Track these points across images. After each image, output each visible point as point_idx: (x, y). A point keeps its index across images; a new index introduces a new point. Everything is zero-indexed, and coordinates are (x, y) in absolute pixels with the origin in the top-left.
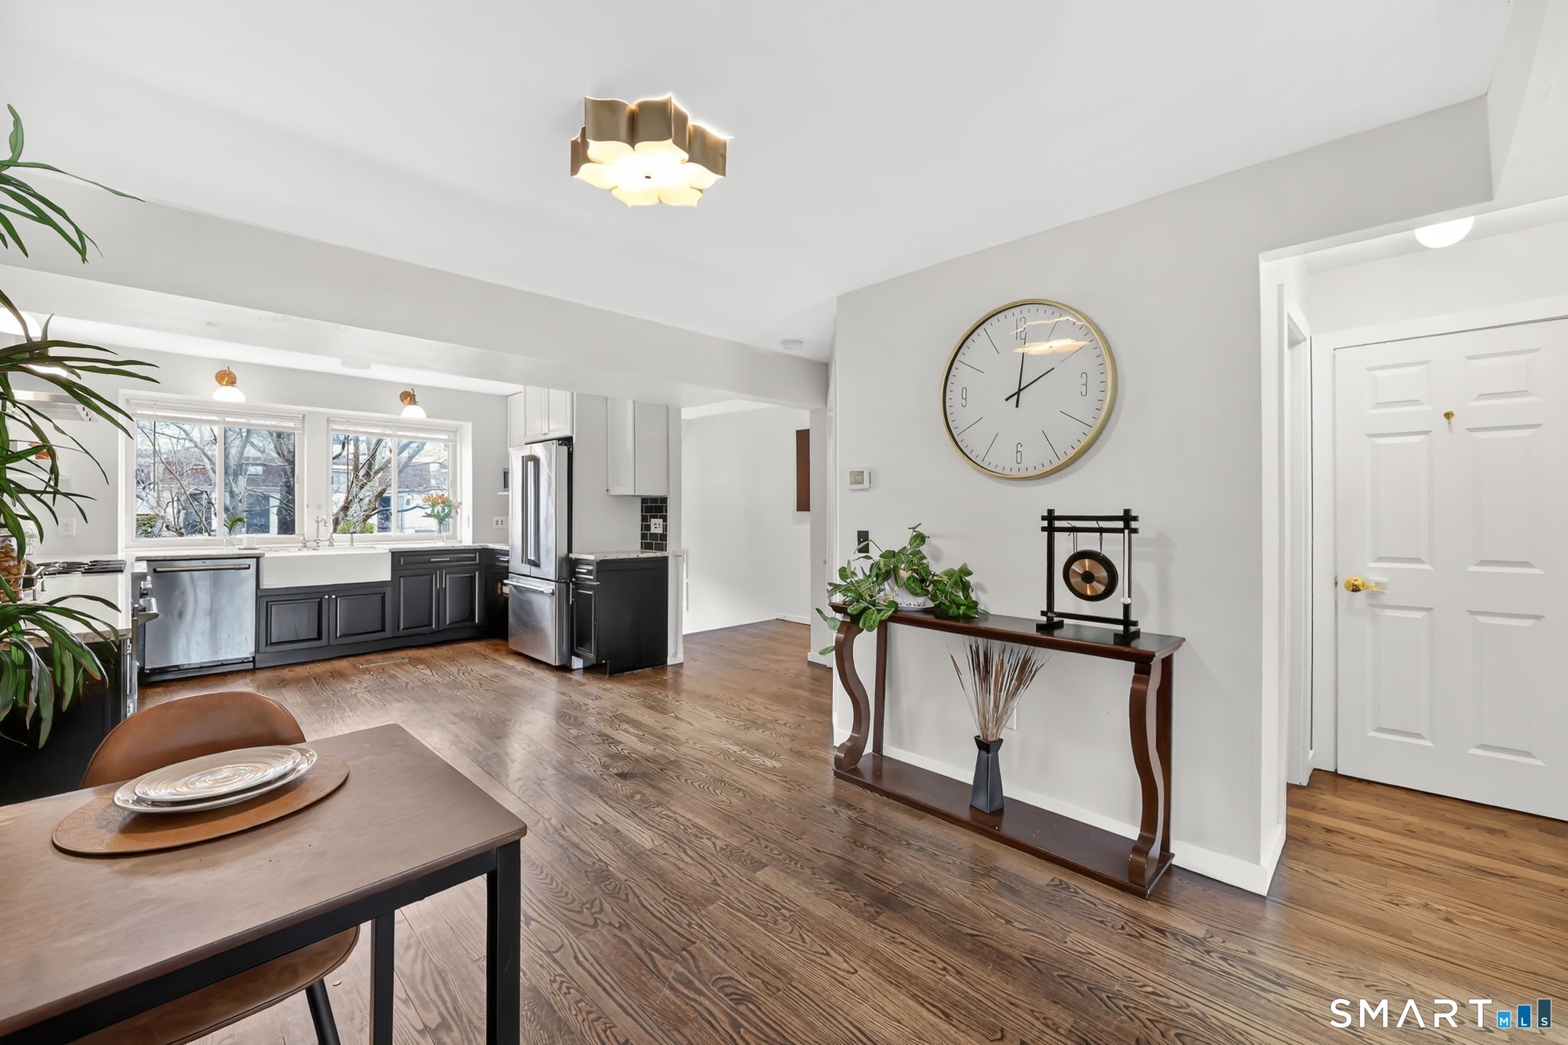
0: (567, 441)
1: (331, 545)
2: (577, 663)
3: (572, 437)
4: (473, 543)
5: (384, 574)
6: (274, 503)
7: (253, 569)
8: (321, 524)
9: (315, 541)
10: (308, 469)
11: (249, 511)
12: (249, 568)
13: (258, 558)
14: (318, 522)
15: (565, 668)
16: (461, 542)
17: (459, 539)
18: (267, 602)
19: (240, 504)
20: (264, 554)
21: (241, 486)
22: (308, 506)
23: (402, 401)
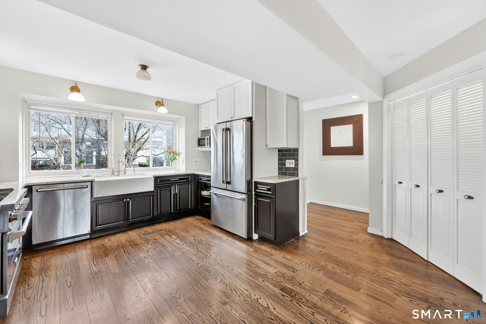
0: (250, 119)
1: (125, 173)
2: (255, 236)
3: (252, 117)
4: (186, 171)
5: (151, 188)
6: (95, 153)
7: (89, 188)
8: (121, 163)
9: (118, 171)
10: (114, 137)
11: (87, 157)
12: (87, 187)
13: (92, 182)
14: (119, 162)
15: (249, 239)
16: (179, 170)
17: (178, 169)
18: (96, 204)
19: (83, 154)
20: (95, 179)
21: (83, 147)
22: (114, 155)
23: (156, 105)
